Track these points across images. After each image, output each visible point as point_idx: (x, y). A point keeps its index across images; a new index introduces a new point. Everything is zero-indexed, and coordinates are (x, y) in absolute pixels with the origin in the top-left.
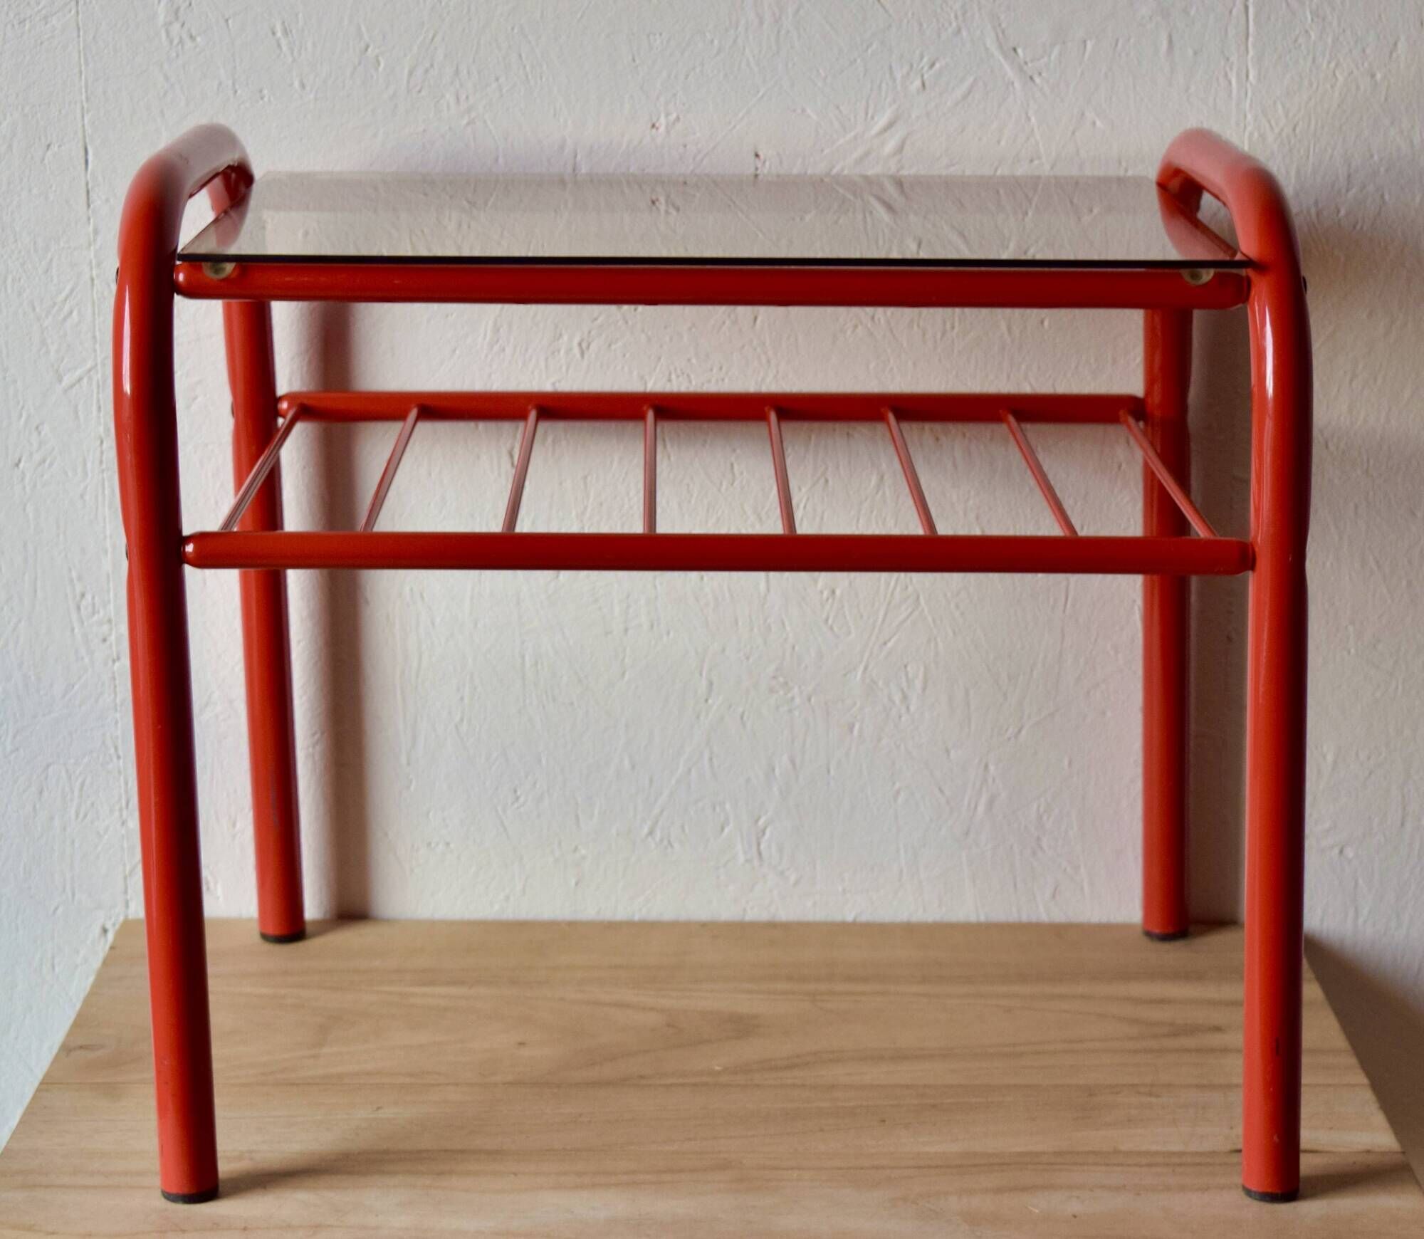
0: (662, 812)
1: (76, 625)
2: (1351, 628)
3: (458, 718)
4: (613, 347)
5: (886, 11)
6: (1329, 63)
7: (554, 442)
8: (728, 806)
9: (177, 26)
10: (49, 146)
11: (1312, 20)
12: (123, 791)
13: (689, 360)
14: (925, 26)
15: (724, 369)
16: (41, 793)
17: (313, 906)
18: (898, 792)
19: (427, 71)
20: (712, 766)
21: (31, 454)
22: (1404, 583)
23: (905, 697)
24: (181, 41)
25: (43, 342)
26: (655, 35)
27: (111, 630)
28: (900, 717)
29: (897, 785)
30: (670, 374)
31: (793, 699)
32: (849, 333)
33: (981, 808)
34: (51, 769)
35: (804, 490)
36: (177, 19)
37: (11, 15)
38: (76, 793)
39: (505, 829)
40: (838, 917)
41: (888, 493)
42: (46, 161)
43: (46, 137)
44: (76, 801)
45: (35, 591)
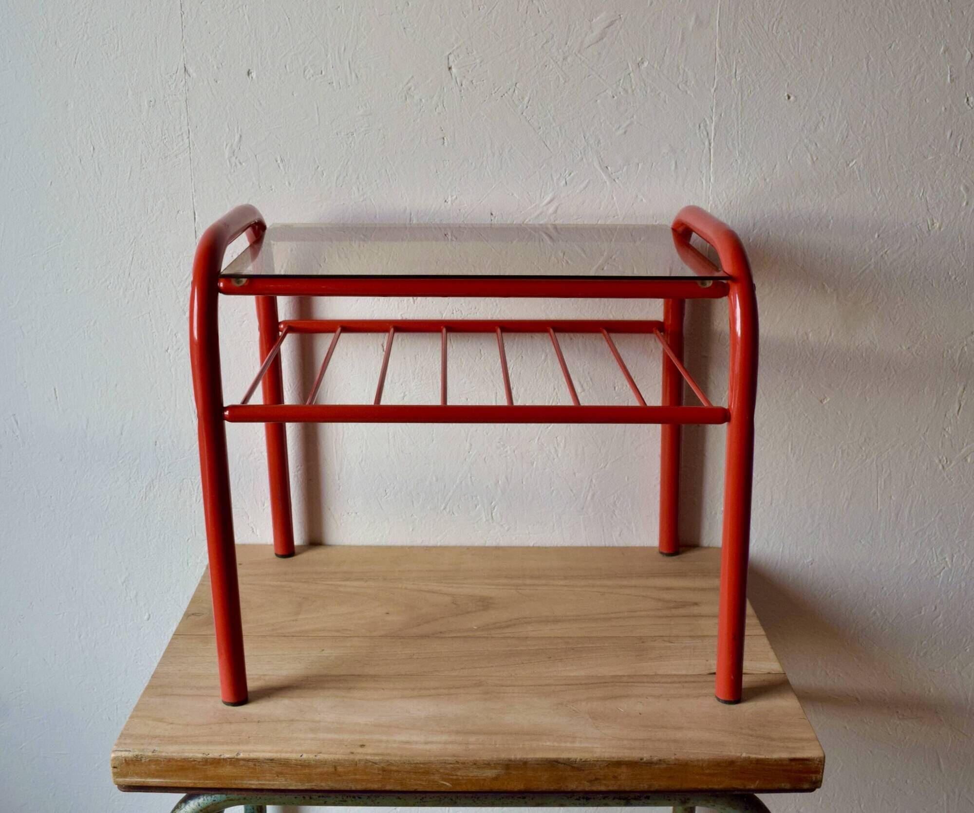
0: (449, 500)
3: (360, 459)
5: (550, 150)
6: (746, 174)
7: (402, 341)
8: (478, 497)
9: (234, 158)
10: (178, 212)
11: (739, 155)
13: (461, 304)
14: (567, 157)
15: (477, 308)
16: (180, 491)
17: (298, 539)
18: (553, 491)
19: (344, 177)
20: (471, 481)
22: (774, 401)
23: (556, 451)
24: (236, 165)
25: (177, 298)
26: (446, 161)
28: (554, 459)
29: (552, 488)
30: (453, 310)
31: (507, 451)
33: (589, 498)
34: (185, 480)
35: (512, 361)
36: (234, 155)
38: (196, 491)
39: (381, 507)
40: (526, 544)
41: (549, 363)
42: (177, 218)
43: (177, 208)
44: (196, 494)
45: (176, 406)
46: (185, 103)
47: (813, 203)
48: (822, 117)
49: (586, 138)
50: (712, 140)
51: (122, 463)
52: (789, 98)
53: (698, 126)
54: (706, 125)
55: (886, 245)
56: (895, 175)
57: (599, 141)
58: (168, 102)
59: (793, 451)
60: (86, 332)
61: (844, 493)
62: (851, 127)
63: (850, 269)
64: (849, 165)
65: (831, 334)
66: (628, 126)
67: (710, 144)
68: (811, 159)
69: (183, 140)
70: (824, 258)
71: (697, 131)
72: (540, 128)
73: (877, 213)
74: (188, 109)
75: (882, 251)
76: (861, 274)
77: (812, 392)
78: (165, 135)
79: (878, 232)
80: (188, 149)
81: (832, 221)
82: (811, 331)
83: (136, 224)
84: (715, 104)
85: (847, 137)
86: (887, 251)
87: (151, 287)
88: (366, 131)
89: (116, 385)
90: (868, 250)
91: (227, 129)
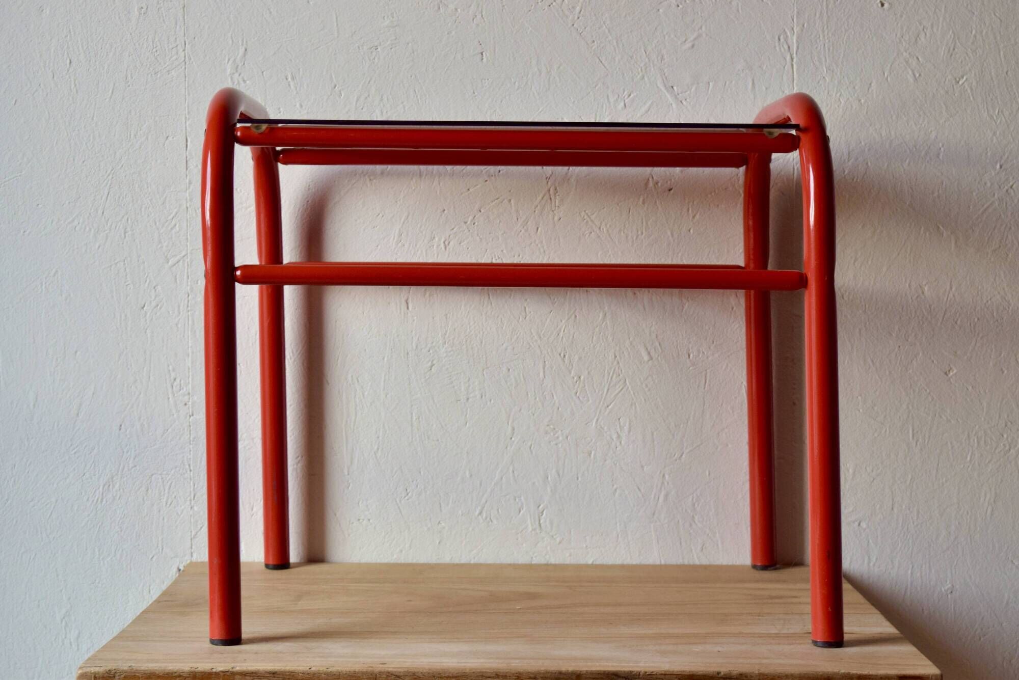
0: (487, 502)
1: (170, 396)
2: (859, 398)
3: (376, 448)
4: (462, 244)
5: (605, 67)
6: (836, 94)
7: (430, 296)
8: (523, 499)
9: (236, 75)
10: (167, 137)
11: (827, 71)
12: (192, 489)
13: (502, 251)
14: (625, 75)
15: (521, 256)
16: (147, 491)
17: (294, 556)
18: (616, 490)
19: (366, 98)
20: (514, 476)
21: (151, 302)
22: (887, 373)
23: (619, 437)
24: (238, 83)
25: (160, 242)
26: (485, 80)
27: (189, 399)
28: (616, 448)
29: (615, 486)
31: (558, 437)
32: (587, 236)
33: (661, 498)
34: (153, 477)
35: (563, 322)
36: (237, 71)
37: (151, 69)
38: (166, 491)
39: (401, 512)
40: (582, 562)
41: (608, 323)
42: (165, 145)
43: (166, 133)
44: (166, 495)
45: (149, 377)
46: (182, 10)
47: (919, 126)
48: (922, 26)
49: (647, 53)
50: (795, 55)
51: (75, 453)
52: (883, 5)
53: (777, 38)
54: (787, 36)
55: (1011, 178)
56: (1015, 93)
57: (663, 56)
58: (163, 9)
59: (915, 438)
60: (44, 283)
61: (986, 495)
62: (958, 38)
63: (969, 207)
64: (958, 82)
65: (951, 288)
66: (695, 39)
67: (792, 59)
68: (912, 75)
69: (177, 53)
70: (936, 194)
71: (777, 44)
72: (594, 42)
73: (997, 138)
74: (186, 17)
75: (1007, 185)
76: (983, 213)
77: (933, 362)
78: (156, 47)
79: (1000, 161)
80: (183, 63)
81: (942, 149)
82: (927, 283)
83: (115, 153)
84: (795, 12)
85: (954, 49)
86: (1012, 185)
87: (128, 229)
88: (392, 44)
89: (76, 352)
90: (989, 184)
91: (230, 42)
